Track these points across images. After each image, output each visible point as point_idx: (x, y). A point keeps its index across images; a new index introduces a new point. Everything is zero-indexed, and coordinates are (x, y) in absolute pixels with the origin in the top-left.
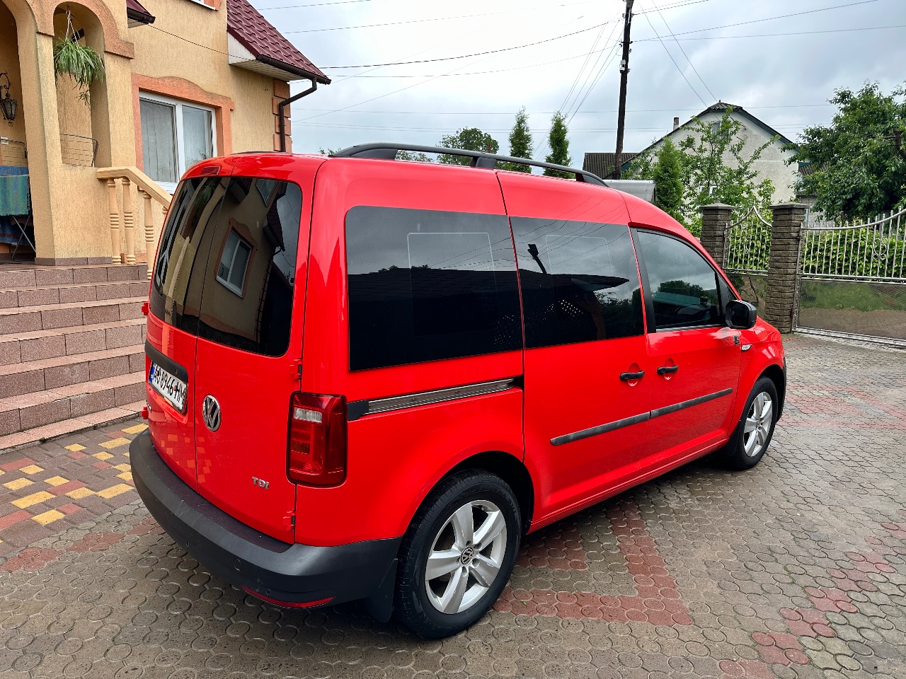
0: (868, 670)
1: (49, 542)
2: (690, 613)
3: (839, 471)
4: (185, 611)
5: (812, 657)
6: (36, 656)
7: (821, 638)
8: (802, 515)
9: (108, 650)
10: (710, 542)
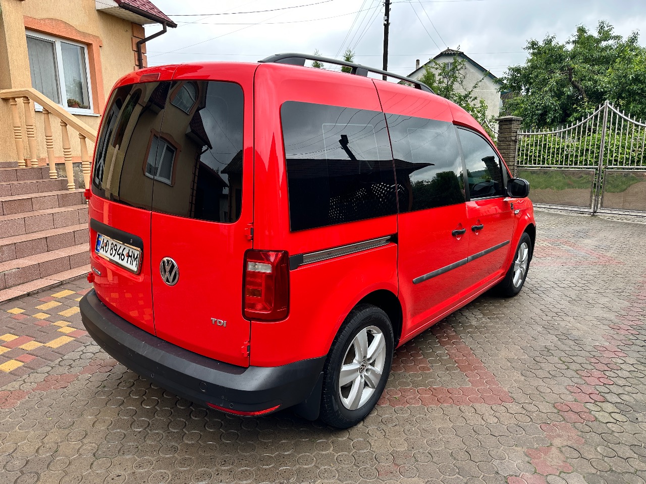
0: (633, 421)
1: (16, 385)
2: (510, 395)
3: (573, 294)
4: (146, 428)
5: (597, 416)
6: (32, 475)
7: (597, 403)
8: (558, 324)
9: (92, 464)
10: (507, 346)
